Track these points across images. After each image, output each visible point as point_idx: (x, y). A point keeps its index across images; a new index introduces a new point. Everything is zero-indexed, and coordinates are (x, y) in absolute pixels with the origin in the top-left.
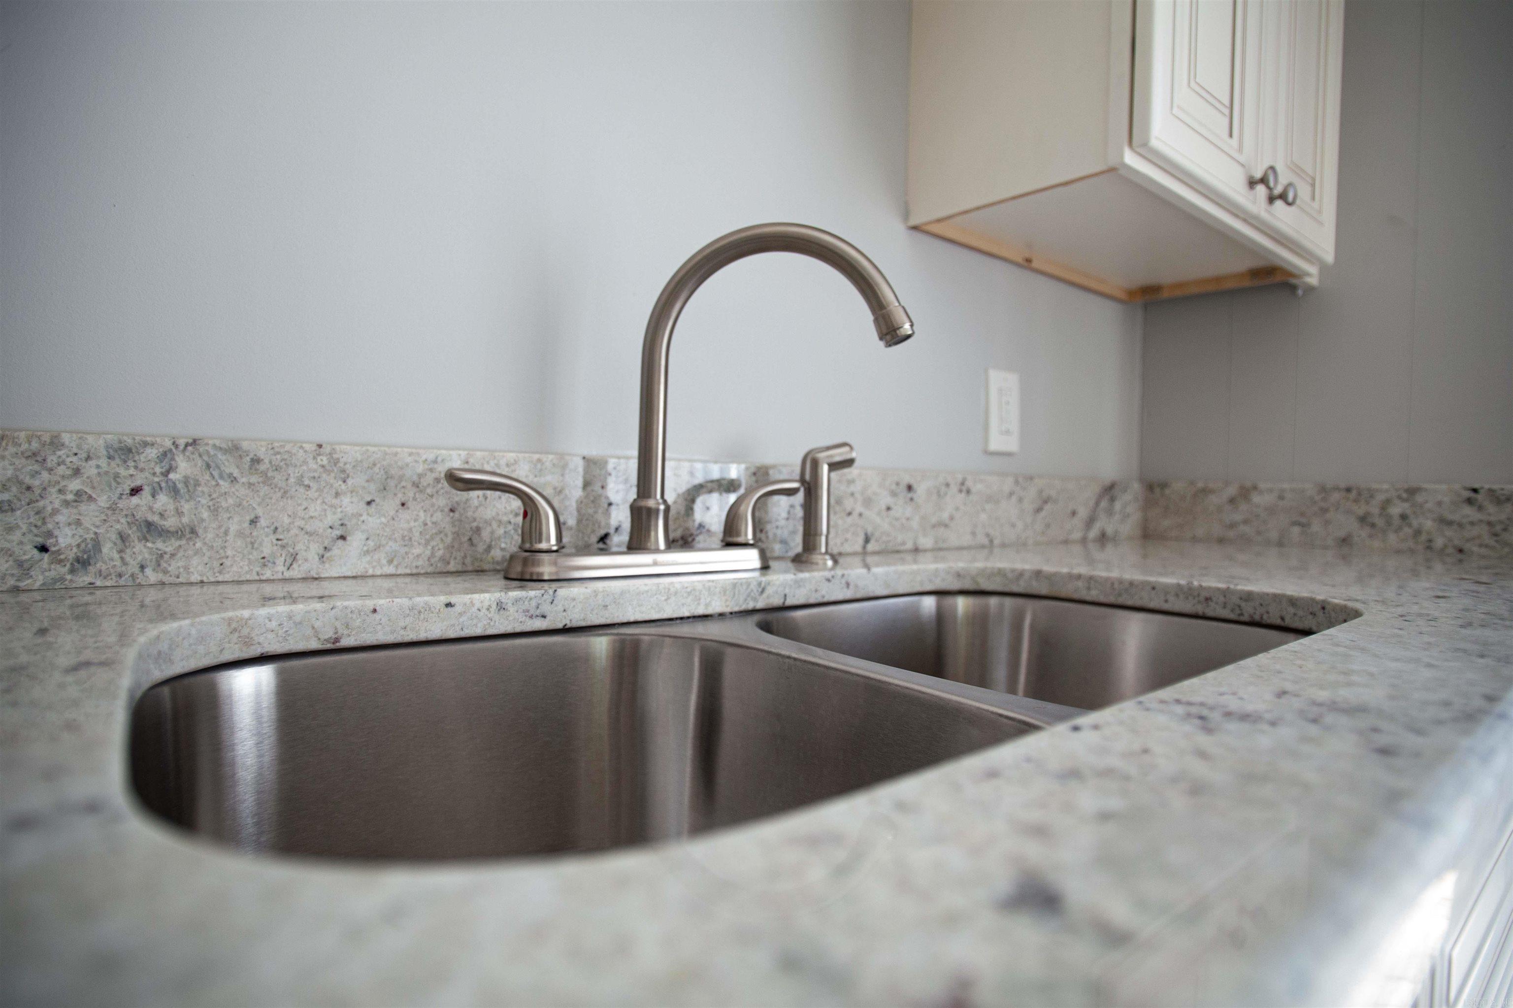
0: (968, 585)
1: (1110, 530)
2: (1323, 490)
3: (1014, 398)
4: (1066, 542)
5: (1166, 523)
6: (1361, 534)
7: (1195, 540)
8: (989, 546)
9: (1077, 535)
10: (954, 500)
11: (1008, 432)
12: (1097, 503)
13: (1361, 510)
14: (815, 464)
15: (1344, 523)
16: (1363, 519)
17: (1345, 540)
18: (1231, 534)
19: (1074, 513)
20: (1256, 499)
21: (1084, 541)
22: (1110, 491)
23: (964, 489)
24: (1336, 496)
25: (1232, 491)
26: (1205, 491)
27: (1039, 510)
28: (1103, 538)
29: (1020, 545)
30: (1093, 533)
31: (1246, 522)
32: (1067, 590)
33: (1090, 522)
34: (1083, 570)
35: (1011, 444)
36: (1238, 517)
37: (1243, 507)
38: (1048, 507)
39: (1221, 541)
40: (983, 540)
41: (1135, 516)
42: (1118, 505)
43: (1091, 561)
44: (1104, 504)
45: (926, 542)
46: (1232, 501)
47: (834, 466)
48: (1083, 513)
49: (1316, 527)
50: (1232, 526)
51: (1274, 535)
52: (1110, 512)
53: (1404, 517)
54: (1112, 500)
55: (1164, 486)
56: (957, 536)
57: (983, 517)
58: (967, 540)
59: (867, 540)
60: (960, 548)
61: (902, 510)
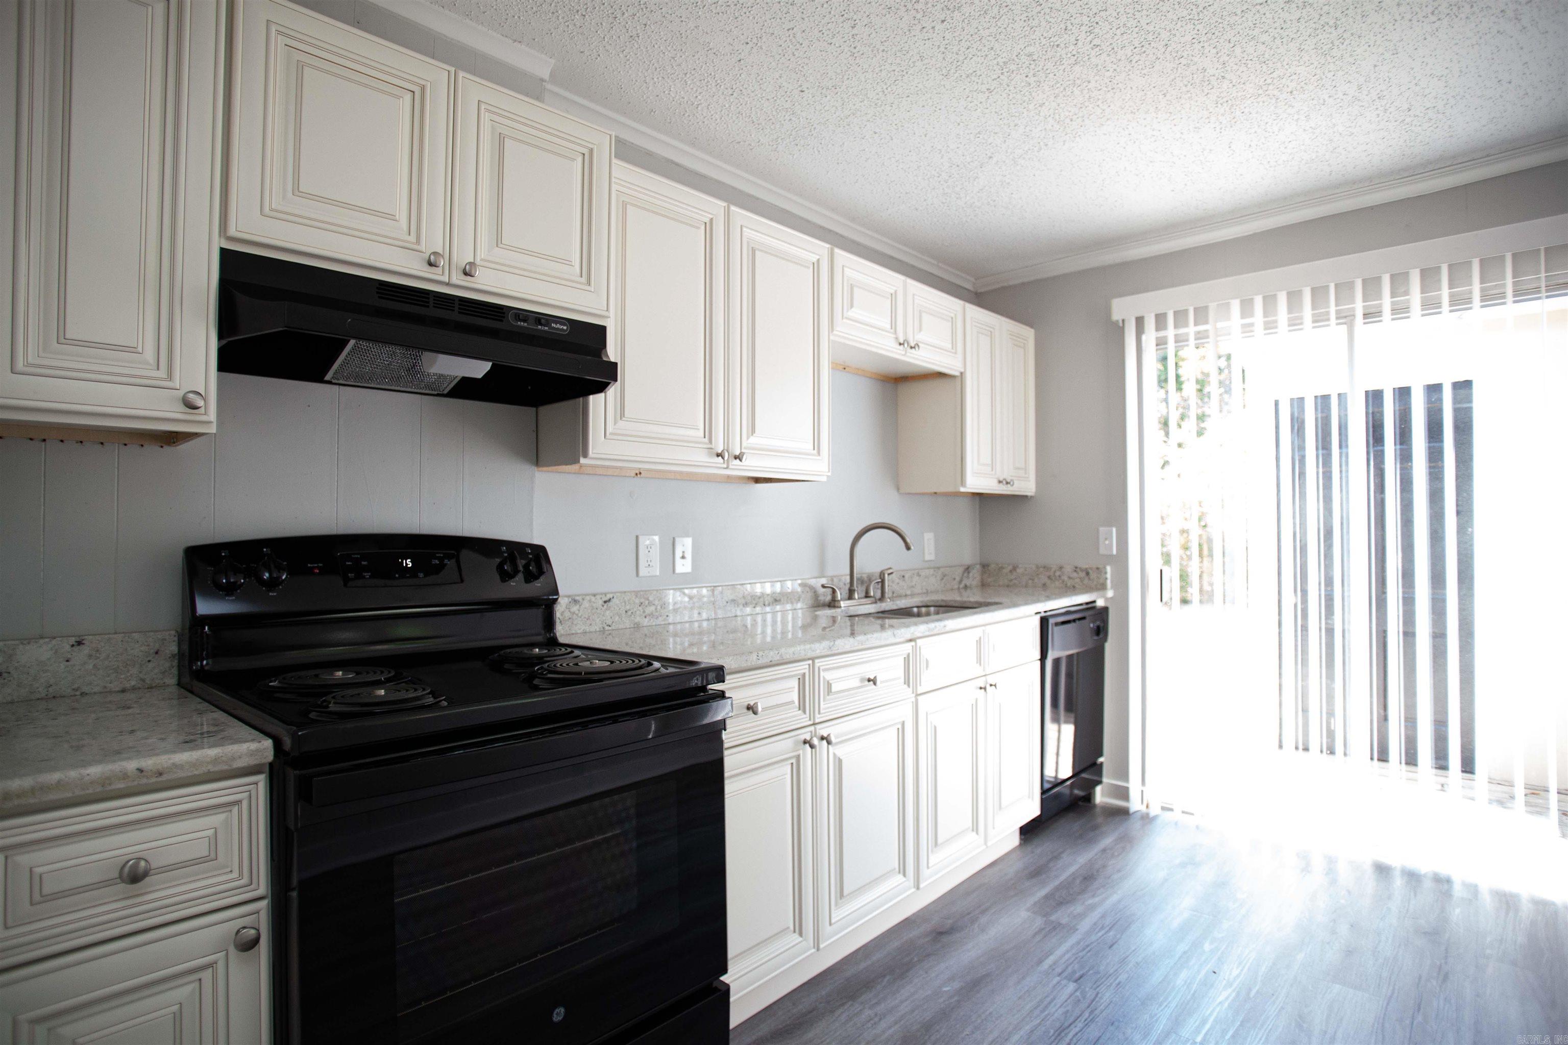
0: (924, 604)
1: (968, 584)
2: (1038, 567)
3: (932, 542)
4: (952, 590)
5: (989, 580)
6: (1048, 582)
7: (999, 586)
8: (927, 593)
9: (956, 587)
10: (916, 578)
11: (931, 554)
12: (963, 575)
13: (1048, 574)
14: (884, 575)
15: (1044, 579)
16: (1049, 577)
17: (1044, 585)
18: (1011, 583)
19: (954, 579)
20: (1018, 570)
21: (959, 588)
22: (968, 569)
23: (919, 575)
24: (1041, 569)
25: (1010, 567)
26: (1002, 568)
27: (942, 579)
28: (966, 587)
29: (936, 592)
30: (962, 586)
31: (1016, 579)
32: (950, 604)
33: (960, 582)
34: (958, 599)
35: (932, 557)
36: (1013, 577)
37: (1015, 573)
38: (945, 578)
39: (1008, 586)
40: (925, 591)
41: (978, 578)
42: (971, 575)
43: (961, 596)
44: (966, 575)
45: (909, 592)
46: (1011, 571)
47: (889, 574)
48: (958, 579)
49: (1036, 580)
50: (1011, 580)
51: (1024, 583)
52: (968, 577)
53: (1060, 576)
54: (969, 573)
55: (988, 565)
56: (917, 590)
57: (924, 583)
58: (920, 591)
59: (893, 593)
60: (919, 594)
61: (902, 583)
